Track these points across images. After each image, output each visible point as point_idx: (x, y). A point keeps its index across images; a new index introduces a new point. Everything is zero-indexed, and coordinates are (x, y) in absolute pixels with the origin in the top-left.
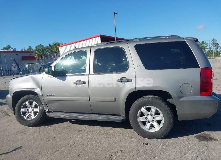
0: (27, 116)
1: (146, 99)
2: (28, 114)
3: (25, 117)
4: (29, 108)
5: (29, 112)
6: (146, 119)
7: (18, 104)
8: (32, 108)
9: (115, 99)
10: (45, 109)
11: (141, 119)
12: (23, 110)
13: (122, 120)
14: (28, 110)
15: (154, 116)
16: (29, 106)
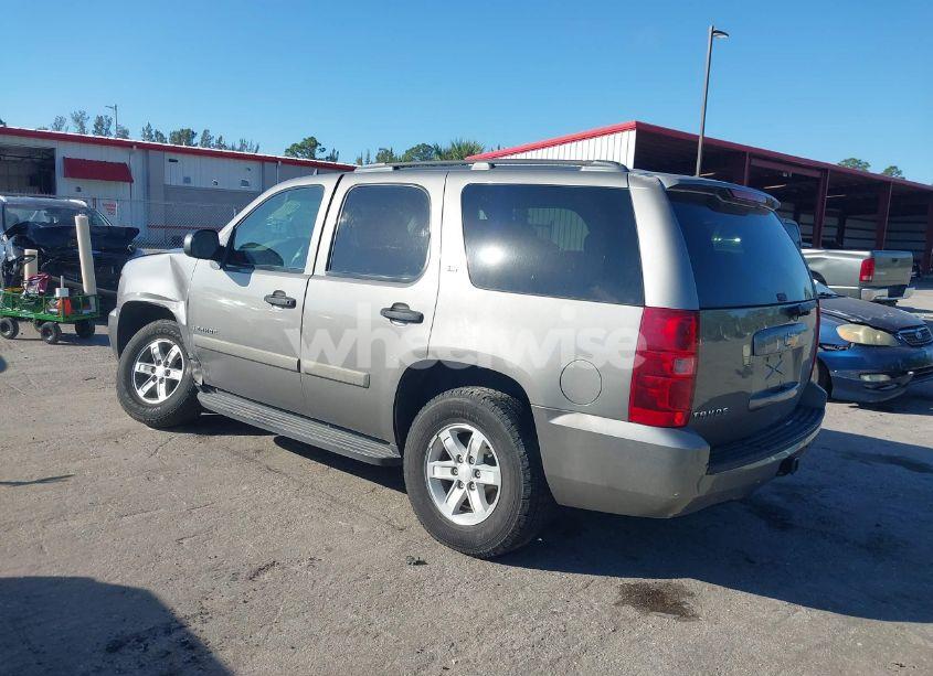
0: (147, 388)
1: (457, 399)
2: (152, 384)
3: (141, 393)
4: (159, 363)
5: (155, 378)
6: (454, 474)
7: (129, 346)
8: (166, 364)
9: (368, 378)
10: (196, 377)
11: (437, 470)
12: (139, 367)
13: (383, 460)
14: (153, 369)
15: (478, 467)
16: (159, 357)
